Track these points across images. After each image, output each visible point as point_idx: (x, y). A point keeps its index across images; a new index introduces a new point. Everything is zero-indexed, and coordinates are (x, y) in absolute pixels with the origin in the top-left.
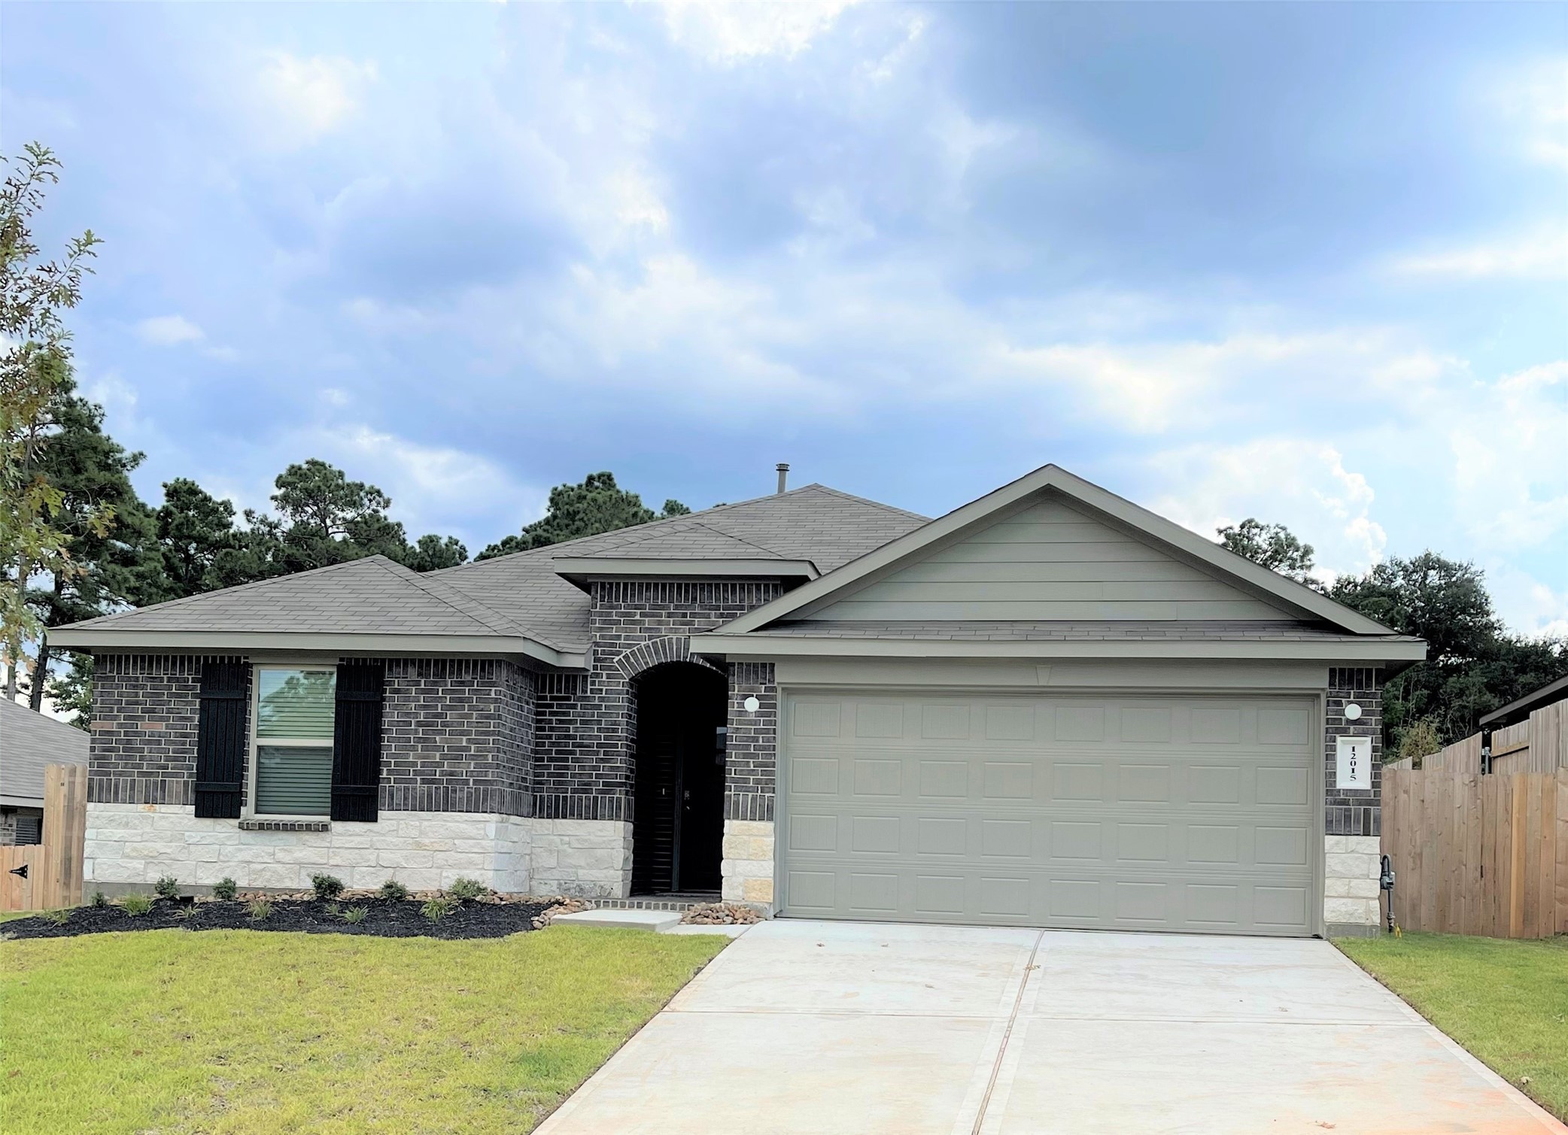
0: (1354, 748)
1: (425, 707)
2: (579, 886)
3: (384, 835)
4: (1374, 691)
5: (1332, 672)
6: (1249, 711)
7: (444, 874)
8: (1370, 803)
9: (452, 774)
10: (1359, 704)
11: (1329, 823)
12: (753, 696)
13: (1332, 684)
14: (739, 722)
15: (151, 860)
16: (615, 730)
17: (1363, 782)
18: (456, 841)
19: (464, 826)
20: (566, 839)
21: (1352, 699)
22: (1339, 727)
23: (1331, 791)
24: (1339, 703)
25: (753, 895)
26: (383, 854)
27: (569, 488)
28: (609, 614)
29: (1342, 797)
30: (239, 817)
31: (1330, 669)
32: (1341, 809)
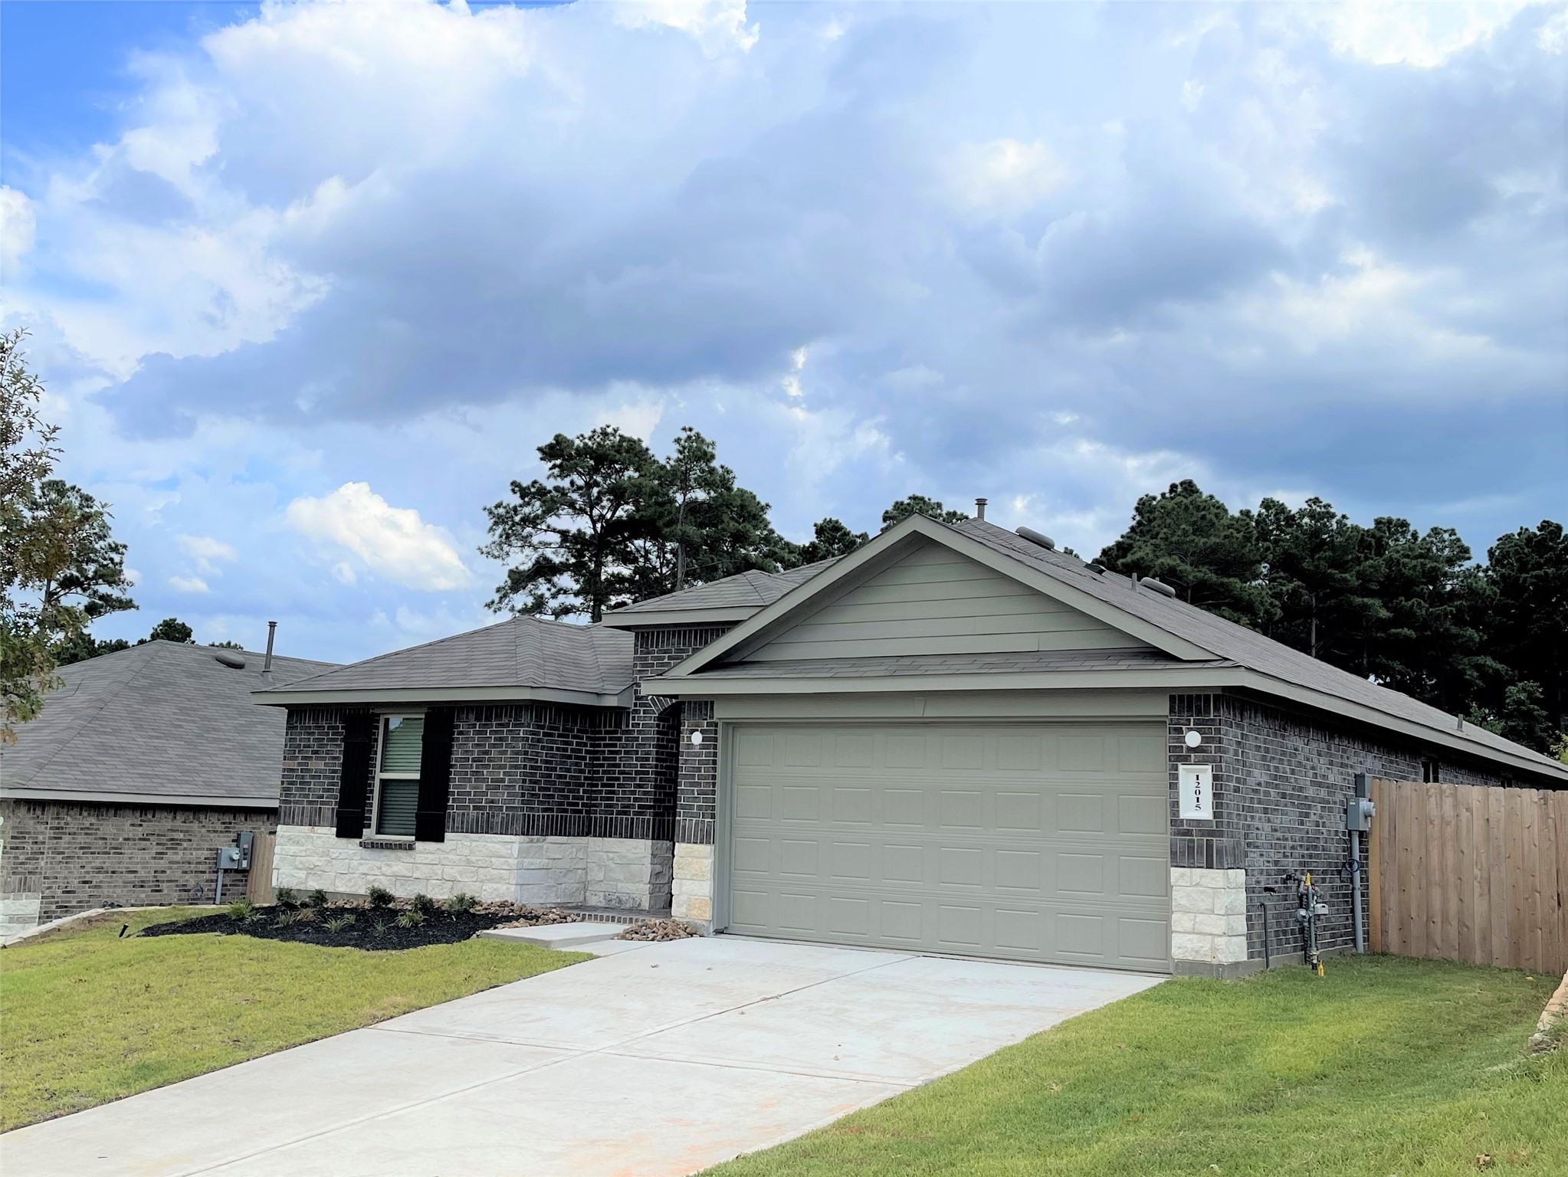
0: (1198, 776)
1: (477, 745)
2: (618, 897)
3: (447, 853)
4: (1212, 717)
5: (1172, 698)
6: (1110, 738)
7: (484, 888)
8: (1212, 833)
9: (492, 802)
10: (1199, 731)
11: (1173, 854)
12: (697, 730)
13: (1172, 711)
14: (688, 754)
15: (311, 870)
16: (647, 759)
17: (1206, 813)
18: (493, 859)
19: (498, 846)
20: (611, 855)
21: (1192, 726)
22: (1180, 755)
23: (1176, 822)
24: (1180, 731)
25: (694, 912)
26: (447, 870)
27: (1151, 497)
28: (646, 659)
29: (1185, 827)
30: (361, 838)
31: (1170, 696)
32: (1185, 840)
